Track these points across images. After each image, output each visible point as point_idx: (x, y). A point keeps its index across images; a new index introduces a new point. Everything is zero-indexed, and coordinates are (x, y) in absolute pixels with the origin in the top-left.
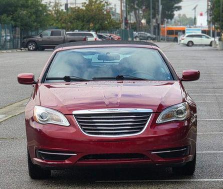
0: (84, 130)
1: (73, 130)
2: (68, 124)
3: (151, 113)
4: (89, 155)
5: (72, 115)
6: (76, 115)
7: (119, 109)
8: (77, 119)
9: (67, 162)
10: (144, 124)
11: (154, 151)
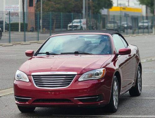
0: (36, 84)
1: (30, 84)
2: (28, 81)
3: (76, 75)
4: (40, 99)
5: (31, 75)
6: (33, 76)
7: (57, 72)
8: (33, 78)
9: (27, 103)
10: (71, 81)
11: (76, 98)
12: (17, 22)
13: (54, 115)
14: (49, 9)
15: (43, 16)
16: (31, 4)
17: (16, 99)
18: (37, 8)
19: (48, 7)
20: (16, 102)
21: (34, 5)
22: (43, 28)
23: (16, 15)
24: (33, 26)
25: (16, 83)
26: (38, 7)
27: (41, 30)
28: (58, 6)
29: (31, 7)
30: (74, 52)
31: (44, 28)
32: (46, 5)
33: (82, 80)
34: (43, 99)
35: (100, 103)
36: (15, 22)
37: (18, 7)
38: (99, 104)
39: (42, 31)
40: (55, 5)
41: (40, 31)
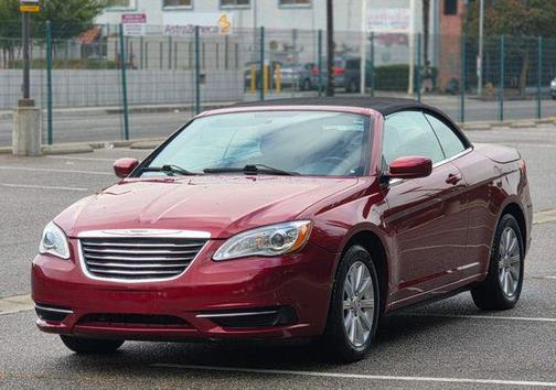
0: (89, 267)
1: (70, 266)
2: (67, 255)
3: (207, 239)
5: (77, 238)
6: (82, 240)
8: (83, 246)
9: (62, 325)
10: (189, 261)
11: (202, 313)
12: (405, 63)
13: (157, 365)
14: (506, 23)
15: (484, 46)
16: (450, 6)
17: (38, 311)
18: (470, 20)
19: (502, 18)
20: (39, 321)
21: (460, 10)
22: (484, 83)
23: (402, 39)
24: (456, 77)
25: (40, 264)
26: (471, 17)
27: (479, 90)
28: (536, 11)
29: (450, 17)
30: (243, 167)
31: (490, 85)
32: (500, 10)
33: (227, 256)
34: (109, 314)
35: (289, 330)
36: (398, 63)
37: (407, 17)
38: (287, 335)
39: (483, 94)
40: (528, 10)
41: (476, 93)
